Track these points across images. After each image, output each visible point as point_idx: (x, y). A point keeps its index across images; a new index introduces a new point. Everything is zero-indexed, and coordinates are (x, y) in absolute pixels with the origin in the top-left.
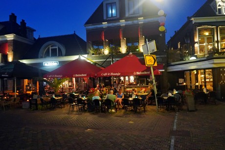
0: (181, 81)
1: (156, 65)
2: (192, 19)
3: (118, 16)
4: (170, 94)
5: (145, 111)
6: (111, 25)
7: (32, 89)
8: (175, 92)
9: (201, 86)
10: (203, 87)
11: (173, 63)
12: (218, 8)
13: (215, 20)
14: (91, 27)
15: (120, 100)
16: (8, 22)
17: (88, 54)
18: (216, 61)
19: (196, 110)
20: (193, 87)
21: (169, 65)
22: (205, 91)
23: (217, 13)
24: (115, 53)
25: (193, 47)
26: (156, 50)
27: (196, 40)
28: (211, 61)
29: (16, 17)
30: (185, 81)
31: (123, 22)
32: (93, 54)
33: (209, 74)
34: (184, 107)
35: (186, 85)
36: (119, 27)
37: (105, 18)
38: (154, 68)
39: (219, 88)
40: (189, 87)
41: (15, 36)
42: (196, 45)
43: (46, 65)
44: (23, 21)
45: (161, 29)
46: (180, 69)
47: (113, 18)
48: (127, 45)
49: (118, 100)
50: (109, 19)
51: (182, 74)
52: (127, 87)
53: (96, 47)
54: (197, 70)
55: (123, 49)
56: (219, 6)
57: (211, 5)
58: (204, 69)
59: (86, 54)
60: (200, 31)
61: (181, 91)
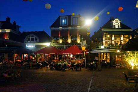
0: (96, 58)
1: (86, 50)
2: (102, 29)
3: (67, 25)
4: (91, 63)
5: (81, 70)
6: (64, 28)
7: (19, 59)
8: (94, 63)
9: (105, 60)
10: (106, 61)
11: (93, 49)
12: (114, 25)
13: (112, 30)
14: (53, 29)
15: (70, 65)
16: (5, 21)
17: (51, 42)
18: (111, 50)
19: (102, 70)
20: (102, 61)
21: (91, 50)
22: (106, 62)
23: (113, 27)
24: (65, 42)
25: (102, 42)
26: (86, 45)
27: (104, 39)
28: (109, 50)
29: (10, 19)
30: (98, 58)
31: (70, 28)
32: (54, 42)
33: (109, 55)
34: (97, 69)
35: (99, 60)
36: (68, 30)
37: (61, 25)
38: (85, 52)
39: (112, 62)
40: (100, 61)
41: (10, 30)
42: (104, 42)
43: (28, 46)
44: (15, 22)
45: (88, 34)
46: (96, 52)
47: (65, 25)
48: (71, 39)
49: (69, 65)
50: (63, 25)
51: (97, 54)
52: (71, 60)
53: (55, 39)
54: (103, 53)
55: (69, 41)
56: (114, 24)
57: (111, 23)
58: (106, 53)
59: (50, 42)
60: (105, 34)
61: (96, 62)
